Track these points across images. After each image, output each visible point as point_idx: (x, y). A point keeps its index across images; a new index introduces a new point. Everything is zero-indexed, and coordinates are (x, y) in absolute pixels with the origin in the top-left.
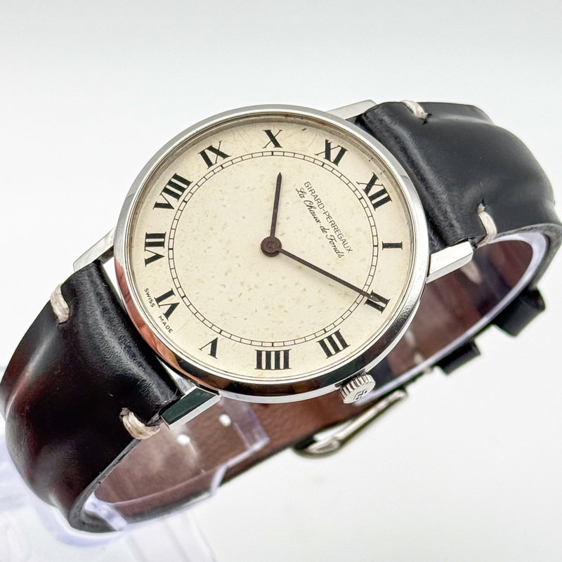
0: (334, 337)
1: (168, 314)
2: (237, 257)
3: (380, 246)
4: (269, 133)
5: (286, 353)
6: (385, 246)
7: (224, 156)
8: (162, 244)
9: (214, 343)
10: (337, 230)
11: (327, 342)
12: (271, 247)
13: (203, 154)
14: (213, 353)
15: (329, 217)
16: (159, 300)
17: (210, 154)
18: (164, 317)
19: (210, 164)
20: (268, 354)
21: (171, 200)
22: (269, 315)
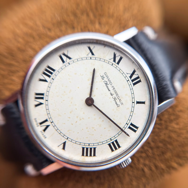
0: (115, 143)
1: (45, 130)
2: (75, 105)
4: (89, 48)
5: (95, 149)
6: (138, 103)
7: (70, 58)
8: (42, 98)
9: (64, 144)
10: (117, 95)
11: (112, 145)
12: (90, 102)
13: (61, 57)
14: (64, 148)
15: (114, 89)
16: (41, 123)
17: (63, 57)
19: (63, 61)
20: (87, 149)
21: (47, 78)
22: (88, 131)
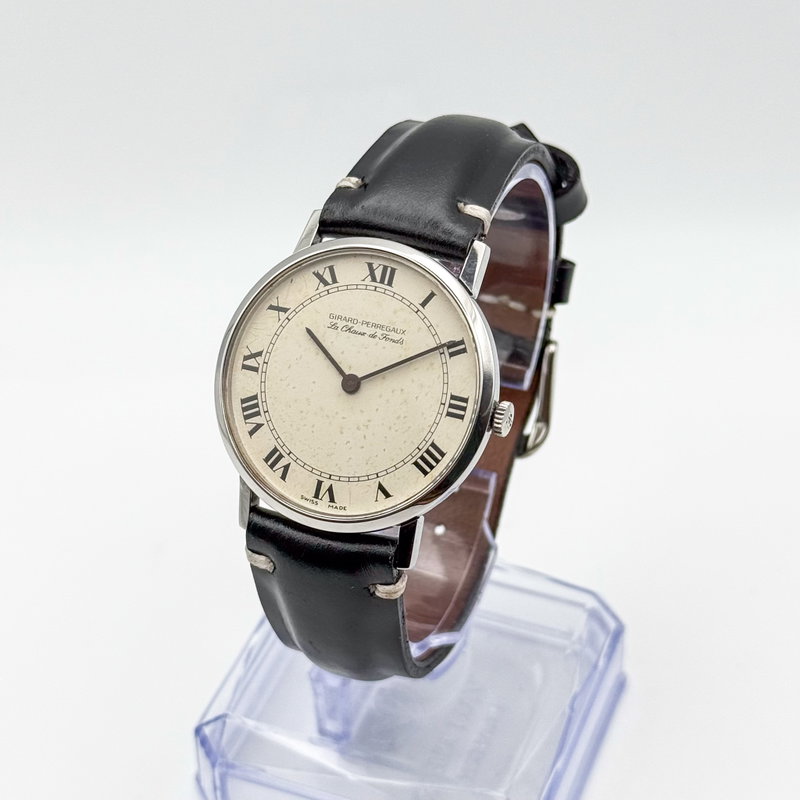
0: (453, 402)
1: (332, 500)
2: (337, 413)
3: (421, 308)
4: (271, 307)
5: (433, 445)
6: (424, 304)
7: (259, 354)
8: (281, 457)
9: (381, 487)
10: (382, 327)
11: (452, 410)
12: (352, 385)
13: (245, 367)
14: (387, 495)
15: (368, 323)
16: (317, 496)
17: (248, 363)
18: (331, 504)
19: (255, 369)
20: (422, 458)
21: (257, 420)
22: (397, 431)
